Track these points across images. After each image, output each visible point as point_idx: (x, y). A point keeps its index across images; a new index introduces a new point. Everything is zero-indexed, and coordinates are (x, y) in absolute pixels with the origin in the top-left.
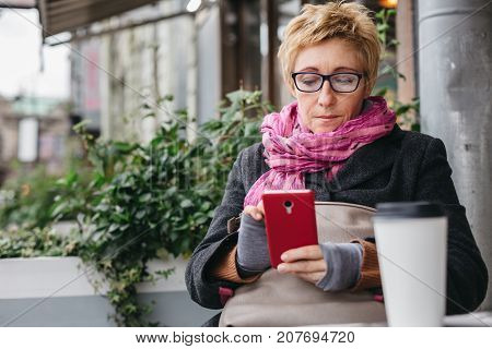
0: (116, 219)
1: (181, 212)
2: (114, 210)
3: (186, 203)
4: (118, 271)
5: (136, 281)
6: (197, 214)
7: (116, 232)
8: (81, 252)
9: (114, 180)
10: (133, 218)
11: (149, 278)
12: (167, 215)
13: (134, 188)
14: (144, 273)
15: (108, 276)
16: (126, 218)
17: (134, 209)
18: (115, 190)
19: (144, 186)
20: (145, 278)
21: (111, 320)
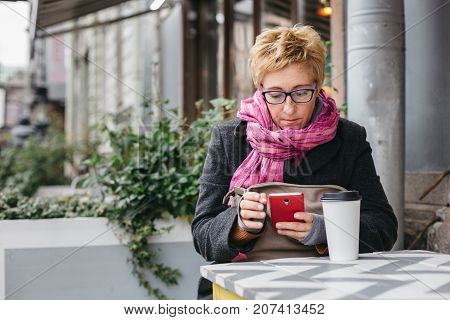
0: (134, 191)
1: (179, 186)
3: (183, 180)
5: (148, 235)
6: (191, 188)
7: (135, 200)
8: (107, 214)
9: (131, 163)
10: (146, 191)
11: (157, 232)
12: (170, 188)
13: (146, 168)
14: (153, 229)
15: (127, 231)
16: (142, 191)
17: (148, 184)
20: (154, 233)
21: (130, 262)
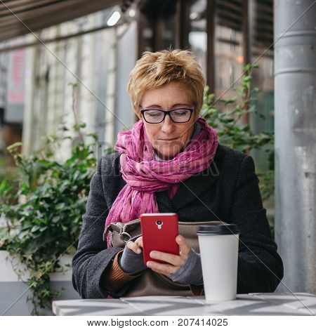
0: (37, 222)
2: (36, 215)
4: (37, 263)
5: (50, 272)
7: (37, 232)
8: (9, 247)
10: (50, 222)
11: (60, 269)
12: (76, 221)
13: (52, 198)
14: (57, 265)
15: (29, 266)
16: (45, 221)
17: (51, 215)
18: (37, 200)
19: (60, 196)
20: (57, 269)
21: (30, 302)
